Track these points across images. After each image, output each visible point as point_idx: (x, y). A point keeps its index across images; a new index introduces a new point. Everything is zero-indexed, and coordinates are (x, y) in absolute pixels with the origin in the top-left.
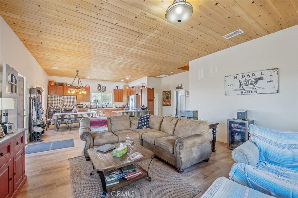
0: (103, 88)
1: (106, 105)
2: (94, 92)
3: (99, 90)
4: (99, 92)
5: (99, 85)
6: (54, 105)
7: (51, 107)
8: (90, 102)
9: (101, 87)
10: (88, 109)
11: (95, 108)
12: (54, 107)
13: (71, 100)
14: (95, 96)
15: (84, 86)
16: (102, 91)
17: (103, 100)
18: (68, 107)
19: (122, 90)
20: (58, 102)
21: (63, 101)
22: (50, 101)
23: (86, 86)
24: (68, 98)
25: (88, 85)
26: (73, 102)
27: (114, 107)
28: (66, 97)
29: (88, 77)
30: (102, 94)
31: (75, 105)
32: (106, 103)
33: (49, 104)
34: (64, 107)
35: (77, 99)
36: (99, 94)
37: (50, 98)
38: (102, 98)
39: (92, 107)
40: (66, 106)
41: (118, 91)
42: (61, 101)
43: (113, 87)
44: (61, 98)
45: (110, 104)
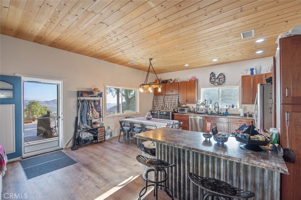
0: (220, 77)
1: (227, 110)
2: (204, 86)
3: (213, 83)
4: (212, 87)
5: (213, 74)
6: (157, 107)
7: (154, 108)
8: (196, 104)
9: (216, 77)
10: (189, 115)
11: (204, 114)
12: (157, 108)
13: (172, 101)
14: (208, 93)
15: (188, 80)
16: (218, 83)
17: (221, 100)
18: (169, 109)
19: (266, 74)
20: (160, 103)
21: (165, 102)
22: (154, 102)
23: (190, 79)
24: (170, 98)
25: (193, 78)
26: (174, 103)
27: (242, 115)
28: (168, 97)
29: (187, 65)
30: (220, 89)
31: (176, 108)
32: (227, 106)
33: (153, 105)
34: (165, 109)
35: (178, 99)
36: (214, 90)
37: (155, 99)
38: (220, 96)
39: (199, 112)
40: (167, 109)
41: (252, 80)
42: (163, 102)
43: (241, 73)
44: (163, 98)
45: (237, 108)
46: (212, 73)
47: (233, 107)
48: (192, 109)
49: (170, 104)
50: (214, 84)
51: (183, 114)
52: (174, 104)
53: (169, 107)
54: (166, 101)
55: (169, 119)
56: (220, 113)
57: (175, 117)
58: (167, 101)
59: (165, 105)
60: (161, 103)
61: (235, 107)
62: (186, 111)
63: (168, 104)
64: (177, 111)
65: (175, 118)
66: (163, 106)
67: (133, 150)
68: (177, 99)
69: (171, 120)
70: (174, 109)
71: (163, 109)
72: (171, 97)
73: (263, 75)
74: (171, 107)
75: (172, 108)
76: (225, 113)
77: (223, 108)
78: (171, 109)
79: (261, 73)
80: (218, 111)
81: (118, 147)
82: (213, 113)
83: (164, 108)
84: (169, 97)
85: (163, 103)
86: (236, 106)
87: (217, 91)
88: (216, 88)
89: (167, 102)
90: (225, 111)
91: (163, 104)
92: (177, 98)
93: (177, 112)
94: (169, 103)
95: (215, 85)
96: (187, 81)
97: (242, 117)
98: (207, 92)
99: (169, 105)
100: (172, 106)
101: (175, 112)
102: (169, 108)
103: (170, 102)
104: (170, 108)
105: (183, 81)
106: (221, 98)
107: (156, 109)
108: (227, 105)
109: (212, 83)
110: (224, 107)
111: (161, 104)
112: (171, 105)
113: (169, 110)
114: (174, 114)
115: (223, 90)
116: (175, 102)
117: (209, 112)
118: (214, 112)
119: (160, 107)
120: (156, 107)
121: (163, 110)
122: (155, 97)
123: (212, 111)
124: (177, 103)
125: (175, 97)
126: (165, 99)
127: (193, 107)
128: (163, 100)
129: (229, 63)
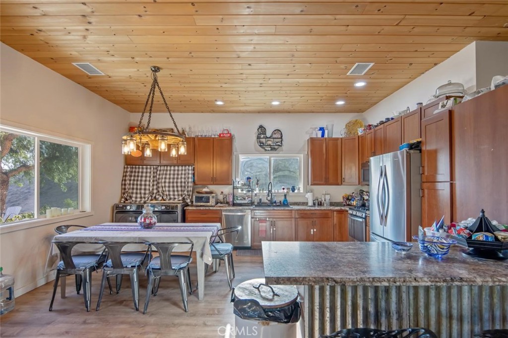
0: (274, 136)
1: (285, 195)
2: (246, 152)
3: (262, 145)
4: (261, 152)
5: (262, 130)
6: (137, 193)
7: (128, 198)
8: (232, 186)
9: (268, 134)
10: (222, 208)
11: (248, 206)
12: (136, 198)
13: (177, 178)
14: (251, 163)
15: (215, 135)
16: (271, 147)
17: (274, 178)
18: (170, 199)
19: (341, 138)
20: (145, 185)
21: (158, 183)
22: (128, 182)
23: (220, 134)
24: (172, 172)
25: (226, 132)
26: (183, 184)
27: (310, 203)
28: (167, 170)
29: (220, 103)
30: (272, 158)
31: (189, 195)
32: (284, 189)
33: (125, 189)
34: (160, 198)
35: (194, 174)
36: (261, 159)
37: (128, 174)
38: (272, 171)
39: (238, 202)
40: (165, 198)
41: (324, 145)
42: (153, 181)
43: (307, 133)
44: (154, 173)
45: (299, 193)
46: (261, 127)
47: (293, 190)
48: (221, 197)
49: (173, 187)
50: (264, 148)
51: (207, 208)
52: (185, 187)
53: (171, 193)
54: (163, 180)
55: (175, 221)
56: (275, 202)
57: (188, 216)
58: (165, 178)
59: (160, 189)
60: (148, 183)
61: (296, 191)
62: (212, 202)
63: (169, 187)
64: (192, 202)
65: (189, 219)
66: (155, 191)
67: (129, 323)
68: (190, 176)
69: (181, 222)
70: (184, 199)
71: (156, 199)
72: (174, 170)
73: (337, 139)
74: (176, 193)
75: (178, 195)
76: (282, 201)
77: (278, 193)
78: (176, 197)
79: (333, 137)
80: (272, 198)
81: (67, 332)
82: (264, 203)
83: (157, 197)
84: (170, 170)
85: (153, 185)
86: (299, 189)
87: (267, 162)
88: (266, 157)
89: (165, 182)
90: (282, 199)
91: (155, 187)
92: (190, 172)
93: (192, 206)
94: (171, 185)
95: (266, 150)
96: (213, 136)
97: (311, 206)
98: (249, 163)
99: (171, 189)
100: (178, 191)
101: (188, 205)
102: (172, 197)
103: (173, 183)
104: (174, 195)
105: (204, 136)
106: (273, 174)
107: (134, 199)
108: (283, 187)
109: (260, 146)
110: (280, 191)
111: (147, 187)
112: (175, 189)
113: (171, 201)
114: (185, 208)
115: (276, 160)
116: (185, 183)
117: (256, 201)
118: (264, 200)
119: (145, 194)
120: (134, 195)
121: (154, 202)
122: (129, 170)
123: (260, 199)
124: (190, 184)
125: (185, 170)
126: (159, 175)
127: (222, 192)
128: (154, 177)
129: (289, 112)
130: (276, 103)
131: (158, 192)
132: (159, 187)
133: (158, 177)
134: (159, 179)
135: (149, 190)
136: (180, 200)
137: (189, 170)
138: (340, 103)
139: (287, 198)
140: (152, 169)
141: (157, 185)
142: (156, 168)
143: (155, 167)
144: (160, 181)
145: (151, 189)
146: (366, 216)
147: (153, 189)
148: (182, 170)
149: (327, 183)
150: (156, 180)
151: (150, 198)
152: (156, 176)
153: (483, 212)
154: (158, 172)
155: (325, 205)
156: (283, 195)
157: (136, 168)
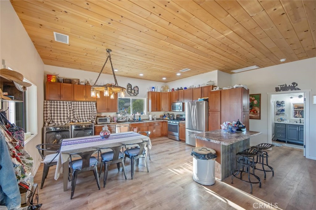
0: (135, 89)
3: (129, 93)
4: (128, 96)
5: (129, 86)
6: (57, 119)
9: (132, 88)
10: (116, 124)
12: (58, 122)
13: (87, 109)
16: (133, 94)
20: (64, 113)
21: (74, 112)
22: (49, 112)
27: (151, 119)
28: (79, 104)
31: (95, 118)
33: (47, 116)
34: (77, 121)
37: (48, 106)
38: (132, 105)
41: (156, 95)
42: (70, 111)
43: (147, 89)
44: (69, 106)
45: (144, 115)
47: (142, 114)
52: (92, 114)
54: (77, 110)
56: (135, 120)
57: (97, 130)
59: (76, 116)
64: (96, 122)
65: (98, 132)
66: (72, 117)
70: (92, 121)
72: (84, 104)
74: (86, 118)
75: (88, 119)
79: (158, 92)
84: (81, 104)
85: (70, 113)
86: (144, 113)
89: (78, 112)
91: (72, 115)
93: (96, 124)
94: (83, 113)
95: (131, 95)
97: (151, 121)
99: (83, 115)
100: (87, 116)
103: (84, 111)
106: (133, 107)
113: (85, 122)
116: (92, 111)
118: (131, 119)
119: (64, 119)
121: (72, 124)
122: (48, 103)
123: (129, 119)
124: (95, 112)
125: (91, 104)
126: (74, 107)
127: (110, 116)
128: (70, 108)
129: (141, 79)
130: (141, 75)
131: (74, 117)
132: (74, 115)
133: (73, 108)
134: (74, 109)
135: (67, 116)
136: (90, 122)
137: (93, 104)
138: (164, 79)
139: (141, 118)
140: (68, 103)
141: (73, 113)
142: (71, 103)
143: (69, 102)
144: (75, 111)
145: (69, 116)
146: (179, 123)
147: (70, 116)
148: (89, 104)
149: (157, 111)
150: (72, 110)
151: (69, 121)
152: (72, 108)
153: (238, 120)
154: (73, 105)
155: (155, 120)
156: (139, 116)
157: (54, 102)
